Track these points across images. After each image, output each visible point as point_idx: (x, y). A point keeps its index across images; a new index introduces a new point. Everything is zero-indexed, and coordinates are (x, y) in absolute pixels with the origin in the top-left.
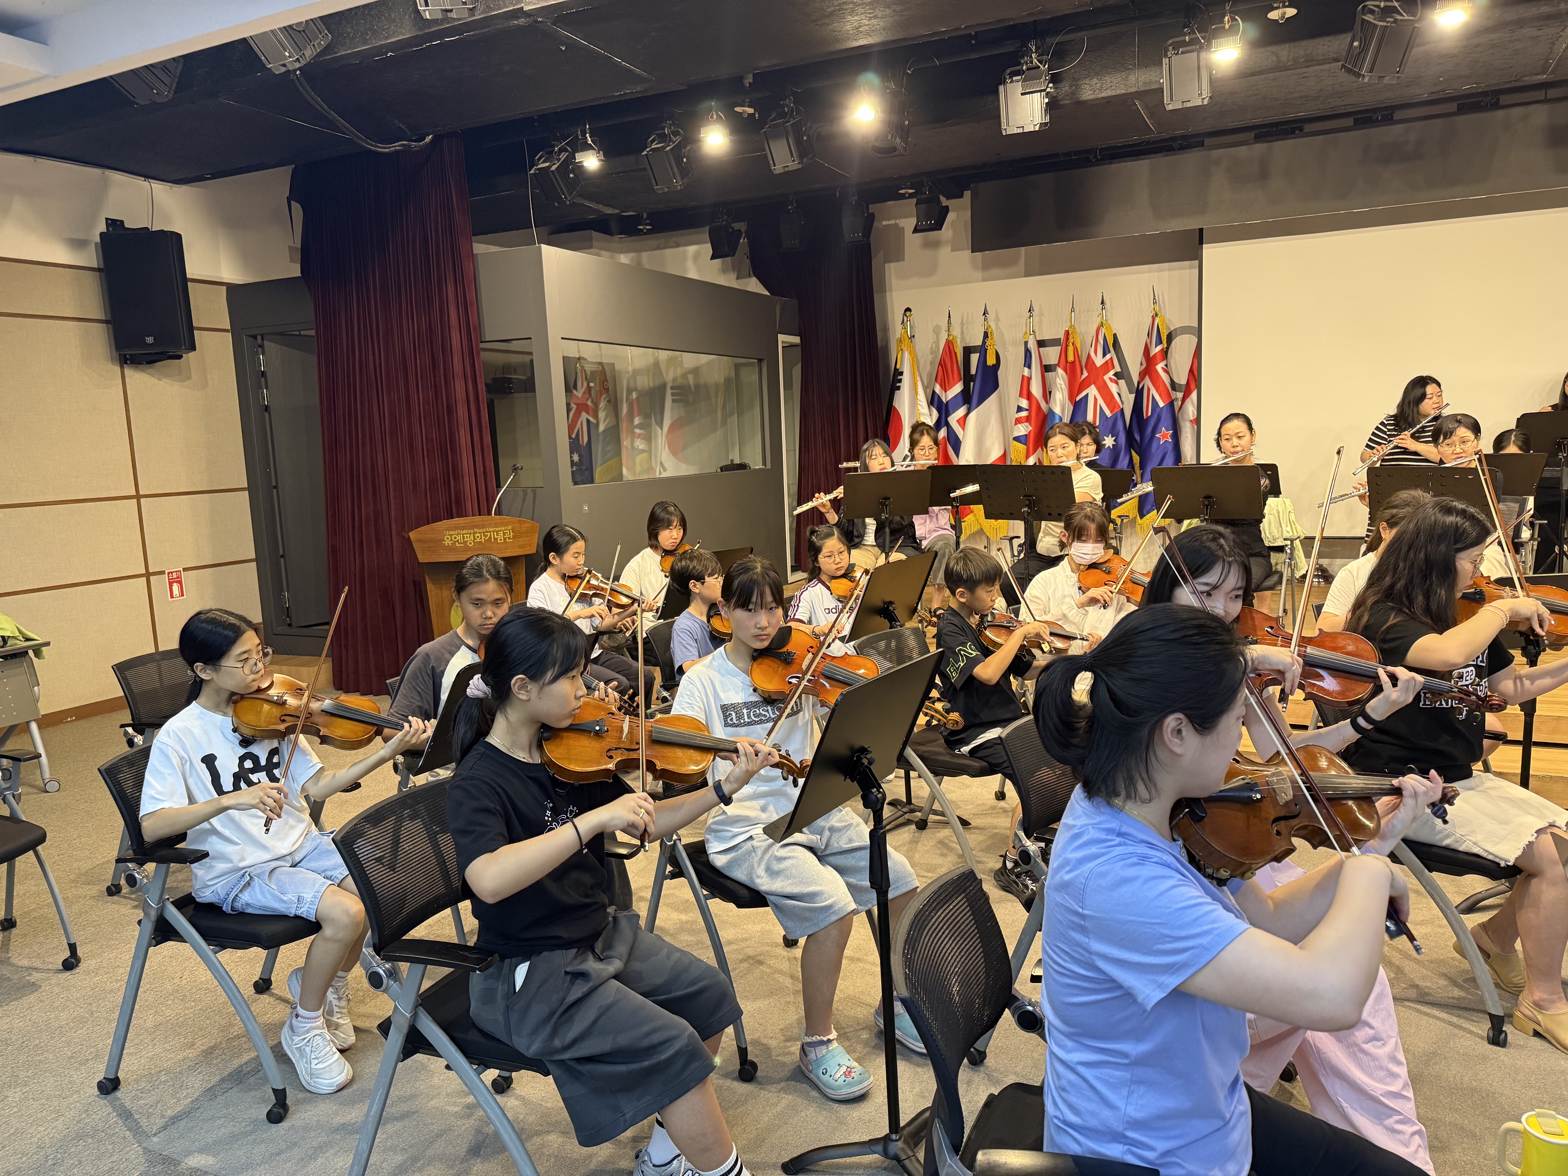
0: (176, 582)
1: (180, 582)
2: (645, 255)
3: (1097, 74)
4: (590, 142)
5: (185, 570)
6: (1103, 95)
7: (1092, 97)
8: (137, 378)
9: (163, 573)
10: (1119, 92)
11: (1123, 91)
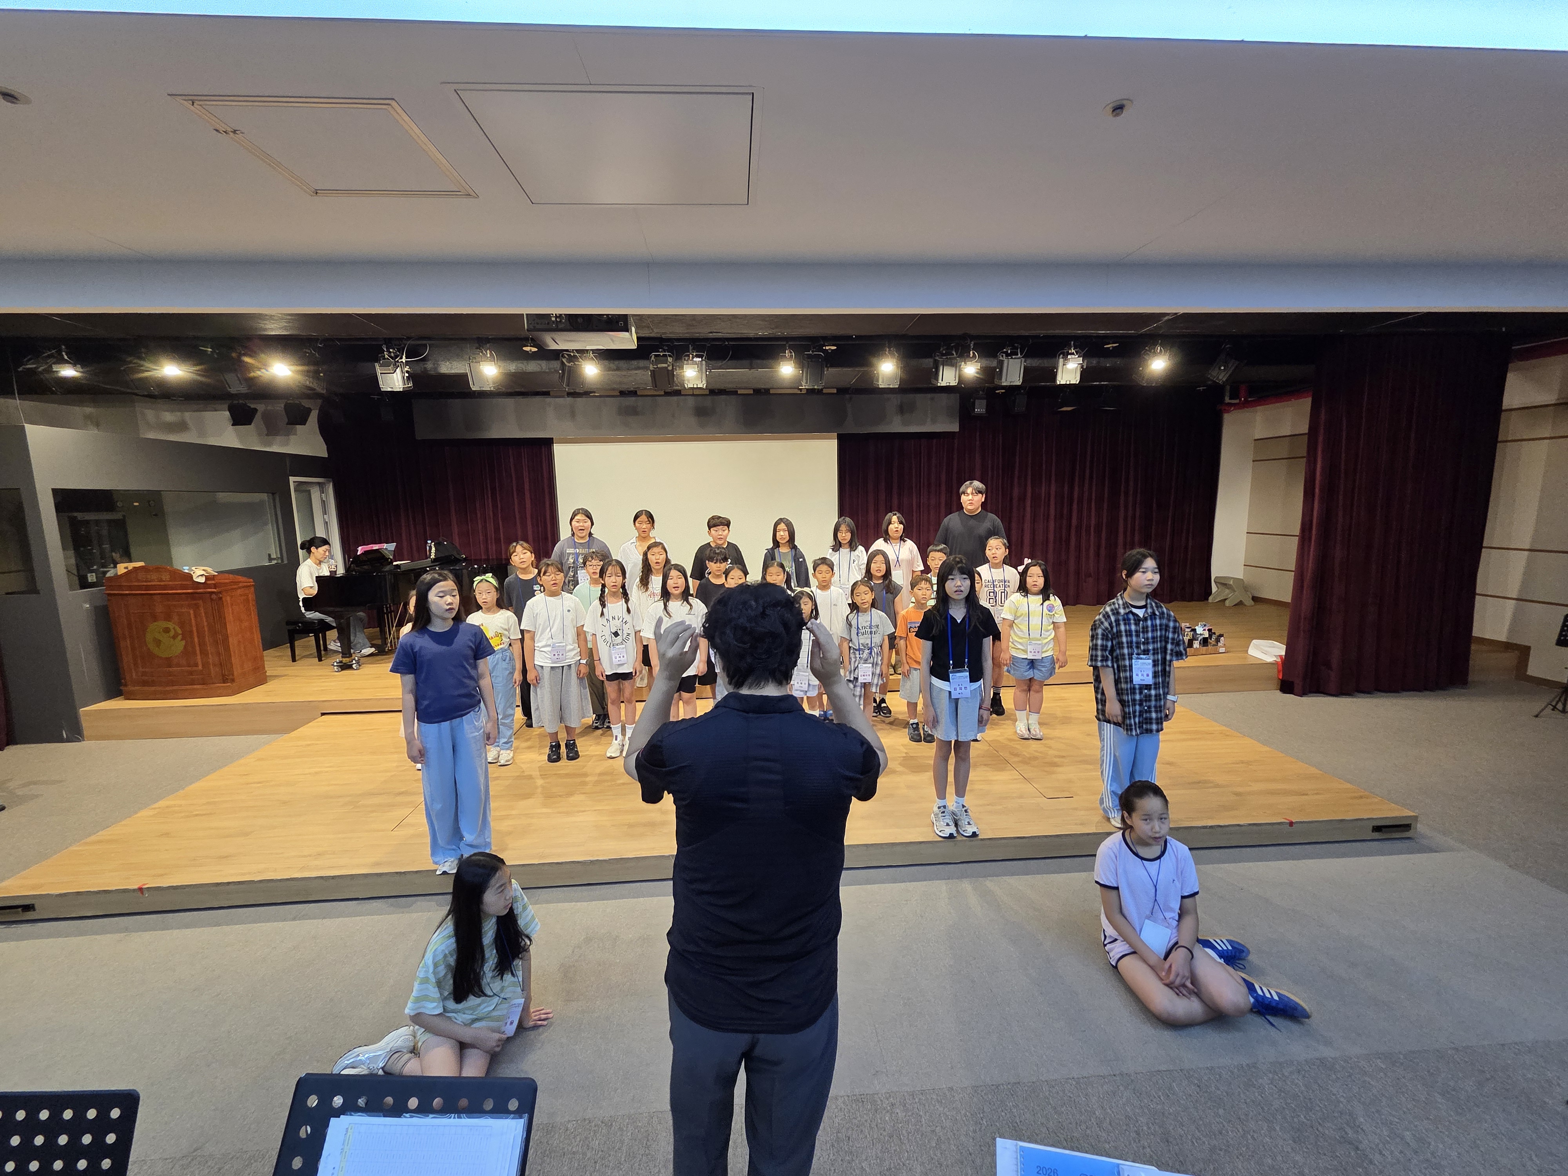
2: (187, 415)
3: (449, 360)
4: (66, 357)
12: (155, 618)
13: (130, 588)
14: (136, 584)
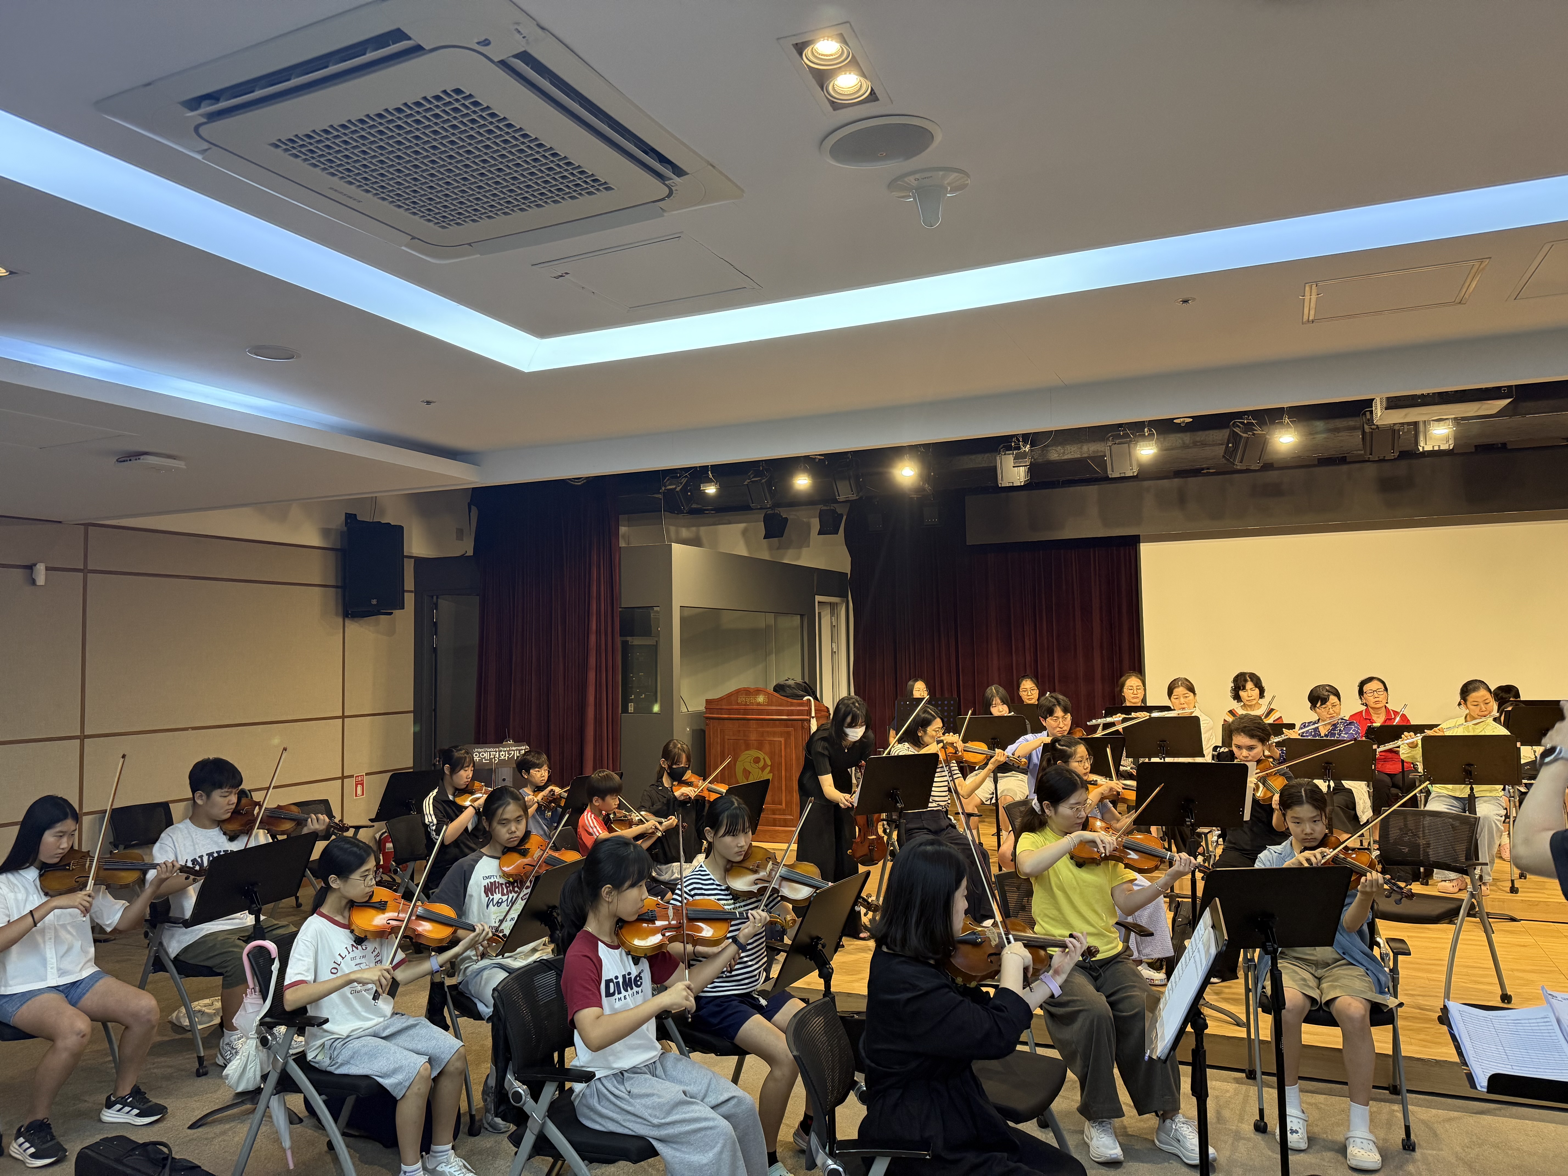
0: (360, 784)
1: (362, 784)
3: (1061, 444)
4: (711, 476)
5: (367, 774)
6: (1066, 457)
7: (1057, 458)
8: (354, 628)
9: (352, 776)
10: (1076, 456)
11: (1079, 456)
12: (748, 748)
13: (729, 711)
14: (735, 707)
